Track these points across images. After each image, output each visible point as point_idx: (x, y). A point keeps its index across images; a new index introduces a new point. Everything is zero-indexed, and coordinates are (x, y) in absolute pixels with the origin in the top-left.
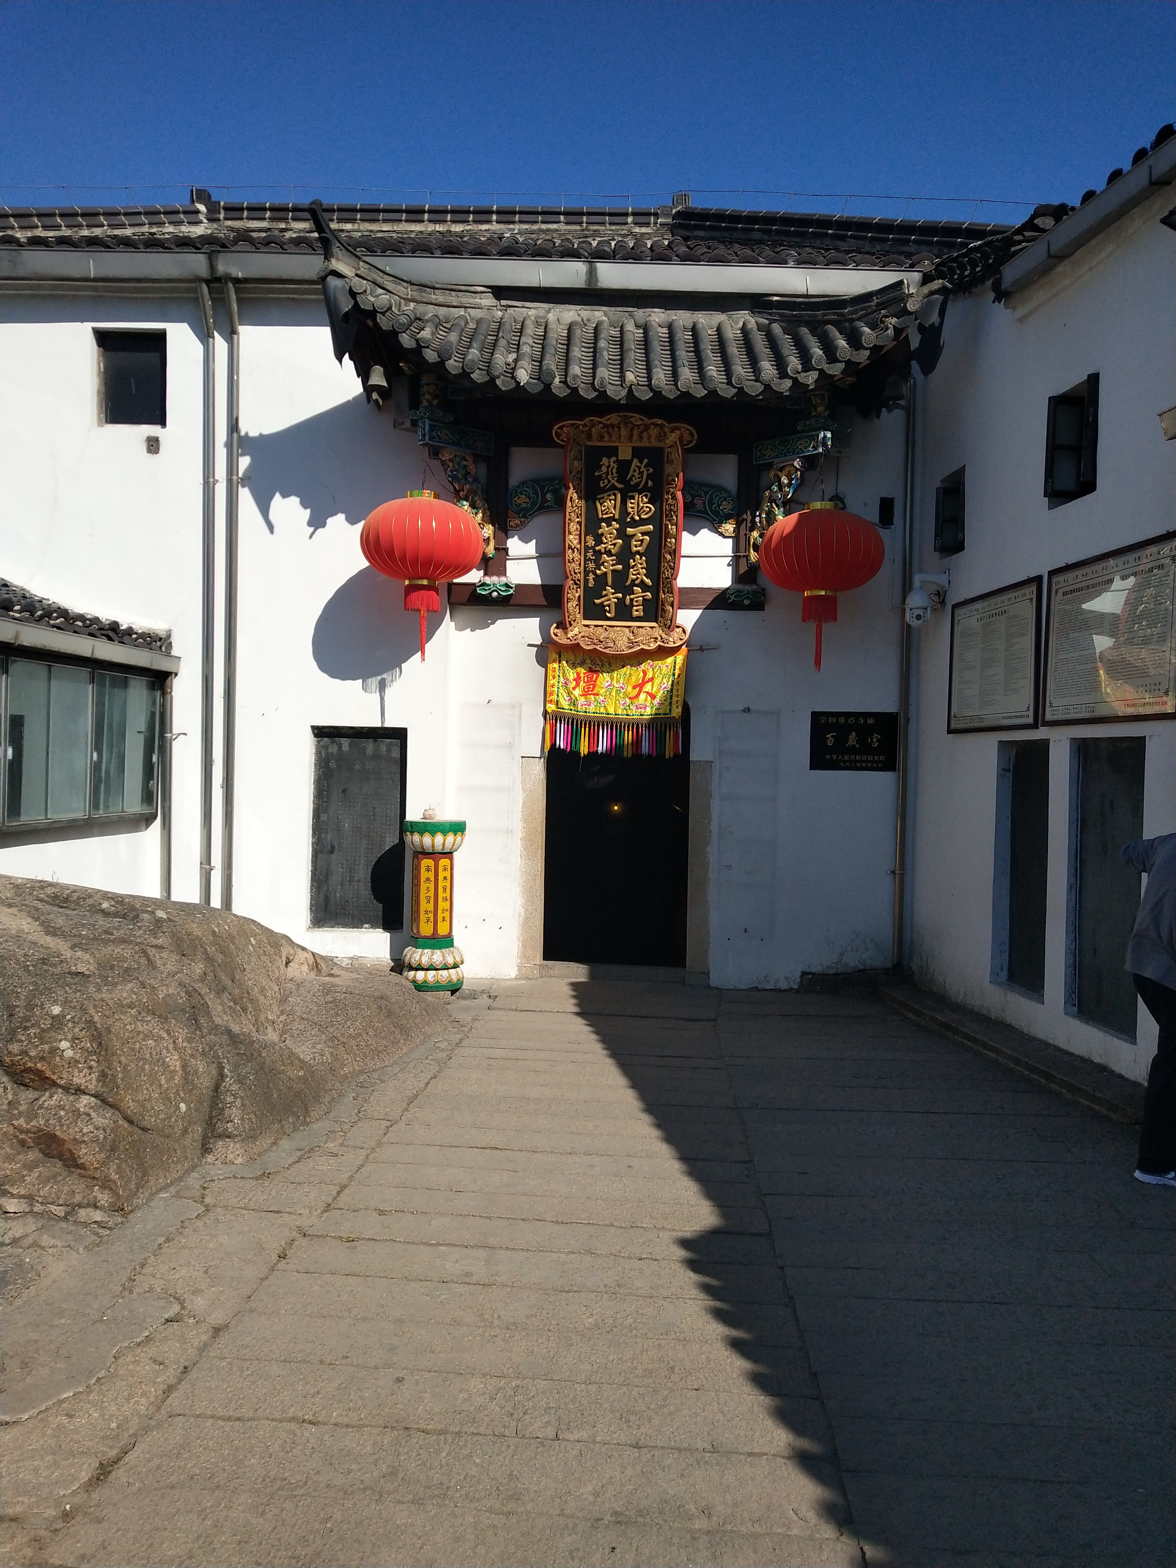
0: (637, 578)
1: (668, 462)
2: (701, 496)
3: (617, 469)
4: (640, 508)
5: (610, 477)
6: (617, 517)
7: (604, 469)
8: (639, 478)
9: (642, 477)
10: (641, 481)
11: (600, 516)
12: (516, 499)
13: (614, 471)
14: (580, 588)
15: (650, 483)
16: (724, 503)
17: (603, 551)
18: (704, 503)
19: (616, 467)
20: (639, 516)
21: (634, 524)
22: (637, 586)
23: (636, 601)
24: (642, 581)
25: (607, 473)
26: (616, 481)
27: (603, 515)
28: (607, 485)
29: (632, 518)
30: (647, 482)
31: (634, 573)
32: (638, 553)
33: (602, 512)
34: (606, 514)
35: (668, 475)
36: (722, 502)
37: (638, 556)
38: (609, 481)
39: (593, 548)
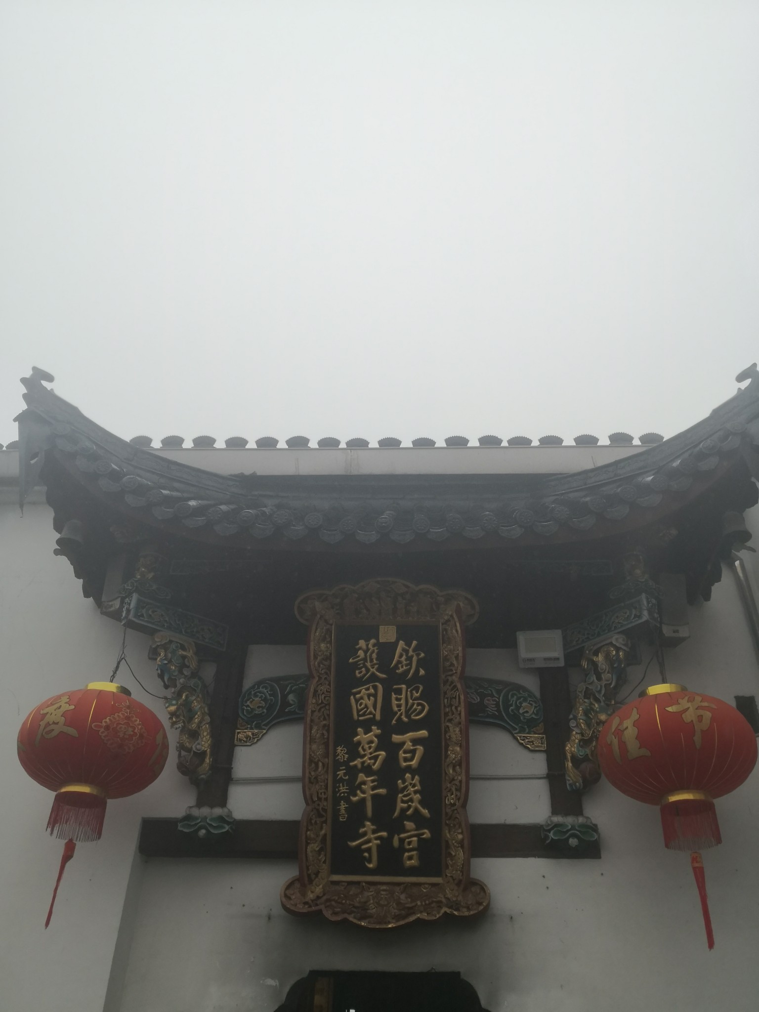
0: (409, 807)
1: (444, 642)
2: (492, 696)
3: (378, 654)
4: (409, 704)
5: (368, 664)
6: (378, 717)
7: (361, 653)
8: (406, 665)
9: (410, 664)
10: (409, 670)
11: (355, 716)
12: (248, 703)
13: (374, 656)
14: (325, 822)
15: (422, 672)
16: (524, 704)
17: (359, 766)
18: (497, 705)
19: (376, 651)
20: (408, 716)
21: (402, 728)
22: (409, 818)
23: (410, 843)
24: (416, 810)
25: (365, 660)
26: (378, 670)
27: (359, 716)
28: (365, 675)
29: (399, 719)
30: (417, 671)
31: (405, 799)
32: (409, 769)
33: (358, 711)
34: (364, 715)
35: (446, 659)
36: (521, 703)
37: (408, 775)
38: (368, 670)
39: (346, 763)
